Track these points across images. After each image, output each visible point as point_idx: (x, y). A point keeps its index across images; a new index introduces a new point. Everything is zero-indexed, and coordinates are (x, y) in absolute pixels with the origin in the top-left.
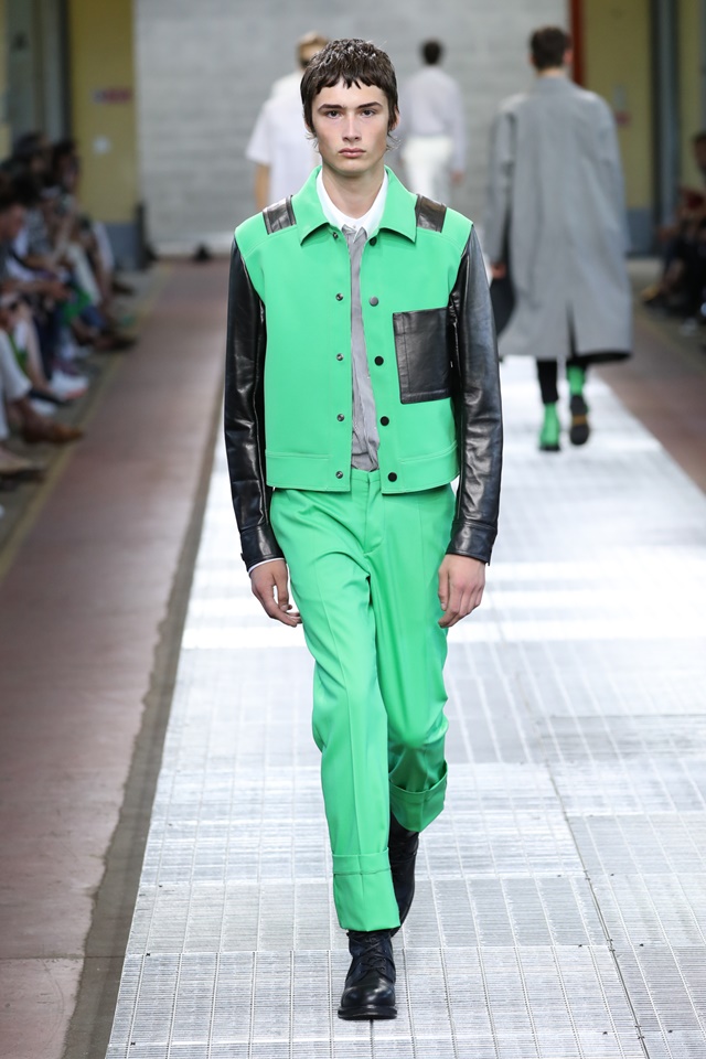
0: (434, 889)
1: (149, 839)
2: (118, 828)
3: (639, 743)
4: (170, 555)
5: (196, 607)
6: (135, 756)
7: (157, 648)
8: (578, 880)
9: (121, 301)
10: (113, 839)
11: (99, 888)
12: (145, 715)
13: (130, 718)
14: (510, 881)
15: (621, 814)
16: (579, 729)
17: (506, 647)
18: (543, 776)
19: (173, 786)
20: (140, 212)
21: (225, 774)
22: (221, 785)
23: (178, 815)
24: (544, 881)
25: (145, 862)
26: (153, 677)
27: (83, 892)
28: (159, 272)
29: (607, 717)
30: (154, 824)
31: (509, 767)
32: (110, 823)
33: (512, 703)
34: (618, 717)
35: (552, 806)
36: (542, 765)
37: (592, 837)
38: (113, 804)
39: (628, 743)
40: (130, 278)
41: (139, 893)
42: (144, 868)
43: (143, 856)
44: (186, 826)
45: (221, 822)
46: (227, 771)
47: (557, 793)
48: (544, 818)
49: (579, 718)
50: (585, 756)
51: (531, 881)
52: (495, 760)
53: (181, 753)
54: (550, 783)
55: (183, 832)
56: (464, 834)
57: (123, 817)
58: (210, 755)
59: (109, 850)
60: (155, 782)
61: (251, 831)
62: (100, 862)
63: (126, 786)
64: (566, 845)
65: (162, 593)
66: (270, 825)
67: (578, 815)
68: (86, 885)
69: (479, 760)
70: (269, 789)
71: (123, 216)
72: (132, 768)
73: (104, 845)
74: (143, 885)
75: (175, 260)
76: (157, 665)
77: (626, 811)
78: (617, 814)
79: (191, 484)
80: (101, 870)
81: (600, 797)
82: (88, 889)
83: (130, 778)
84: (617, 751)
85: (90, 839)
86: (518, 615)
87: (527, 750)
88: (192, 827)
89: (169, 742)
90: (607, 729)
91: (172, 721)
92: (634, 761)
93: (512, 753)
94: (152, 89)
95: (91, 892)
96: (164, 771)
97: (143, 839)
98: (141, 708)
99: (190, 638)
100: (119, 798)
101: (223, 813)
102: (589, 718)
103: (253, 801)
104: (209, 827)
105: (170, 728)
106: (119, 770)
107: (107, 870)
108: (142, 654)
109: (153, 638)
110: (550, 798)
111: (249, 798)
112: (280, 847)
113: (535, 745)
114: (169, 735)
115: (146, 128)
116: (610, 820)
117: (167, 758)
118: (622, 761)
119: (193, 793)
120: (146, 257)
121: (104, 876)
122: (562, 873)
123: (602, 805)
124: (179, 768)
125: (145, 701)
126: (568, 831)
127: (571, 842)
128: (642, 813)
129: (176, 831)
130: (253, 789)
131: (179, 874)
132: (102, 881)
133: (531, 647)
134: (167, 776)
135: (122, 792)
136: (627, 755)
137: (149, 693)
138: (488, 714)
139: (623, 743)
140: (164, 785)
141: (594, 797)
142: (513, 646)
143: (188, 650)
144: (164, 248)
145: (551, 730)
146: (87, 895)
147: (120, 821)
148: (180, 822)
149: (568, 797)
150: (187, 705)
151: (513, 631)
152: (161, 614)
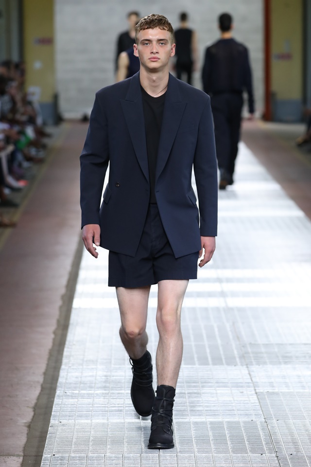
0: (192, 426)
1: (55, 400)
2: (40, 394)
3: (291, 357)
4: (67, 263)
5: (80, 288)
6: (49, 359)
7: (61, 308)
8: (261, 422)
9: (46, 141)
10: (38, 399)
11: (31, 422)
12: (54, 340)
13: (47, 341)
14: (228, 422)
15: (282, 391)
16: (263, 350)
17: (229, 310)
18: (245, 371)
19: (67, 374)
20: (56, 97)
21: (93, 368)
22: (91, 374)
23: (70, 388)
24: (245, 422)
25: (53, 411)
26: (58, 321)
27: (23, 424)
28: (65, 127)
29: (277, 344)
30: (58, 392)
31: (229, 368)
32: (37, 391)
33: (231, 337)
34: (282, 344)
35: (249, 387)
36: (245, 367)
37: (268, 401)
38: (38, 382)
39: (286, 357)
40: (49, 130)
41: (50, 425)
42: (53, 413)
43: (52, 407)
44: (73, 393)
45: (90, 392)
46: (93, 367)
47: (252, 380)
48: (245, 392)
49: (263, 344)
50: (265, 363)
51: (238, 423)
52: (222, 364)
53: (71, 358)
54: (248, 375)
55: (72, 396)
56: (207, 399)
57: (43, 389)
58: (85, 359)
59: (36, 404)
60: (59, 372)
61: (105, 396)
62: (31, 410)
63: (45, 374)
64: (256, 405)
65: (64, 281)
66: (113, 394)
67: (262, 391)
68: (25, 421)
69: (214, 364)
70: (113, 376)
71: (48, 99)
72: (48, 365)
73: (34, 402)
74: (52, 421)
75: (72, 121)
76: (60, 315)
77: (285, 390)
78: (280, 391)
80: (32, 414)
81: (272, 383)
82: (26, 423)
83: (46, 370)
84: (281, 361)
85: (27, 399)
86: (234, 294)
87: (238, 360)
88: (76, 394)
89: (65, 353)
90: (276, 350)
91: (67, 343)
92: (289, 366)
93: (231, 361)
94: (63, 38)
95: (27, 425)
96: (63, 367)
97: (52, 399)
98: (52, 336)
99: (77, 303)
100: (41, 379)
101: (91, 387)
102: (267, 344)
103: (106, 382)
104: (84, 394)
105: (66, 346)
106: (42, 366)
107: (35, 414)
108: (54, 310)
109: (59, 303)
110: (248, 383)
111: (104, 380)
112: (118, 404)
113: (242, 357)
114: (66, 349)
115: (60, 57)
116: (277, 394)
117: (64, 360)
118: (283, 366)
119: (77, 377)
120: (58, 119)
121: (33, 417)
122: (253, 419)
123: (273, 386)
124: (70, 365)
125: (55, 333)
126: (256, 399)
127: (258, 404)
128: (292, 391)
129: (69, 396)
130: (106, 376)
131: (70, 416)
132: (32, 419)
133: (241, 310)
134: (64, 369)
135: (43, 376)
136: (286, 363)
137: (57, 329)
138: (219, 342)
139: (284, 357)
140: (63, 374)
141: (269, 382)
142: (231, 309)
143: (76, 309)
144: (67, 115)
145: (250, 350)
146: (25, 426)
147: (42, 390)
148: (70, 391)
149: (257, 382)
150: (75, 335)
151: (232, 302)
152: (63, 291)
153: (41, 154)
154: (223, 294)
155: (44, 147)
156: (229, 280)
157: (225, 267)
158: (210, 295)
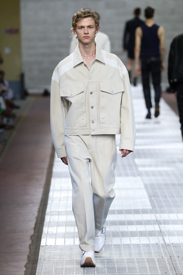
4: (35, 210)
5: (45, 230)
7: (30, 245)
9: (15, 111)
12: (25, 272)
17: (166, 246)
20: (22, 76)
28: (29, 99)
33: (169, 268)
40: (17, 103)
65: (32, 224)
71: (15, 78)
75: (35, 95)
76: (30, 252)
79: (43, 182)
86: (170, 234)
94: (26, 29)
98: (25, 269)
99: (43, 242)
108: (24, 248)
109: (29, 242)
115: (24, 44)
120: (24, 94)
125: (25, 266)
137: (27, 263)
142: (169, 245)
143: (43, 246)
144: (30, 91)
151: (169, 240)
152: (32, 232)
153: (11, 122)
154: (161, 233)
155: (14, 116)
156: (166, 222)
157: (162, 212)
158: (151, 234)
